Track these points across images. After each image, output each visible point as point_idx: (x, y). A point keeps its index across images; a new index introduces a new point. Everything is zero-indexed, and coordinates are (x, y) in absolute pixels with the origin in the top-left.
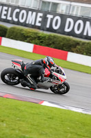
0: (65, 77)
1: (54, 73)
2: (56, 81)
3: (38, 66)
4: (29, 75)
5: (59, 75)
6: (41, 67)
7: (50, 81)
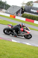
0: (30, 32)
1: (25, 30)
2: (26, 33)
3: (18, 27)
4: (14, 30)
5: (27, 31)
6: (19, 27)
7: (23, 33)
